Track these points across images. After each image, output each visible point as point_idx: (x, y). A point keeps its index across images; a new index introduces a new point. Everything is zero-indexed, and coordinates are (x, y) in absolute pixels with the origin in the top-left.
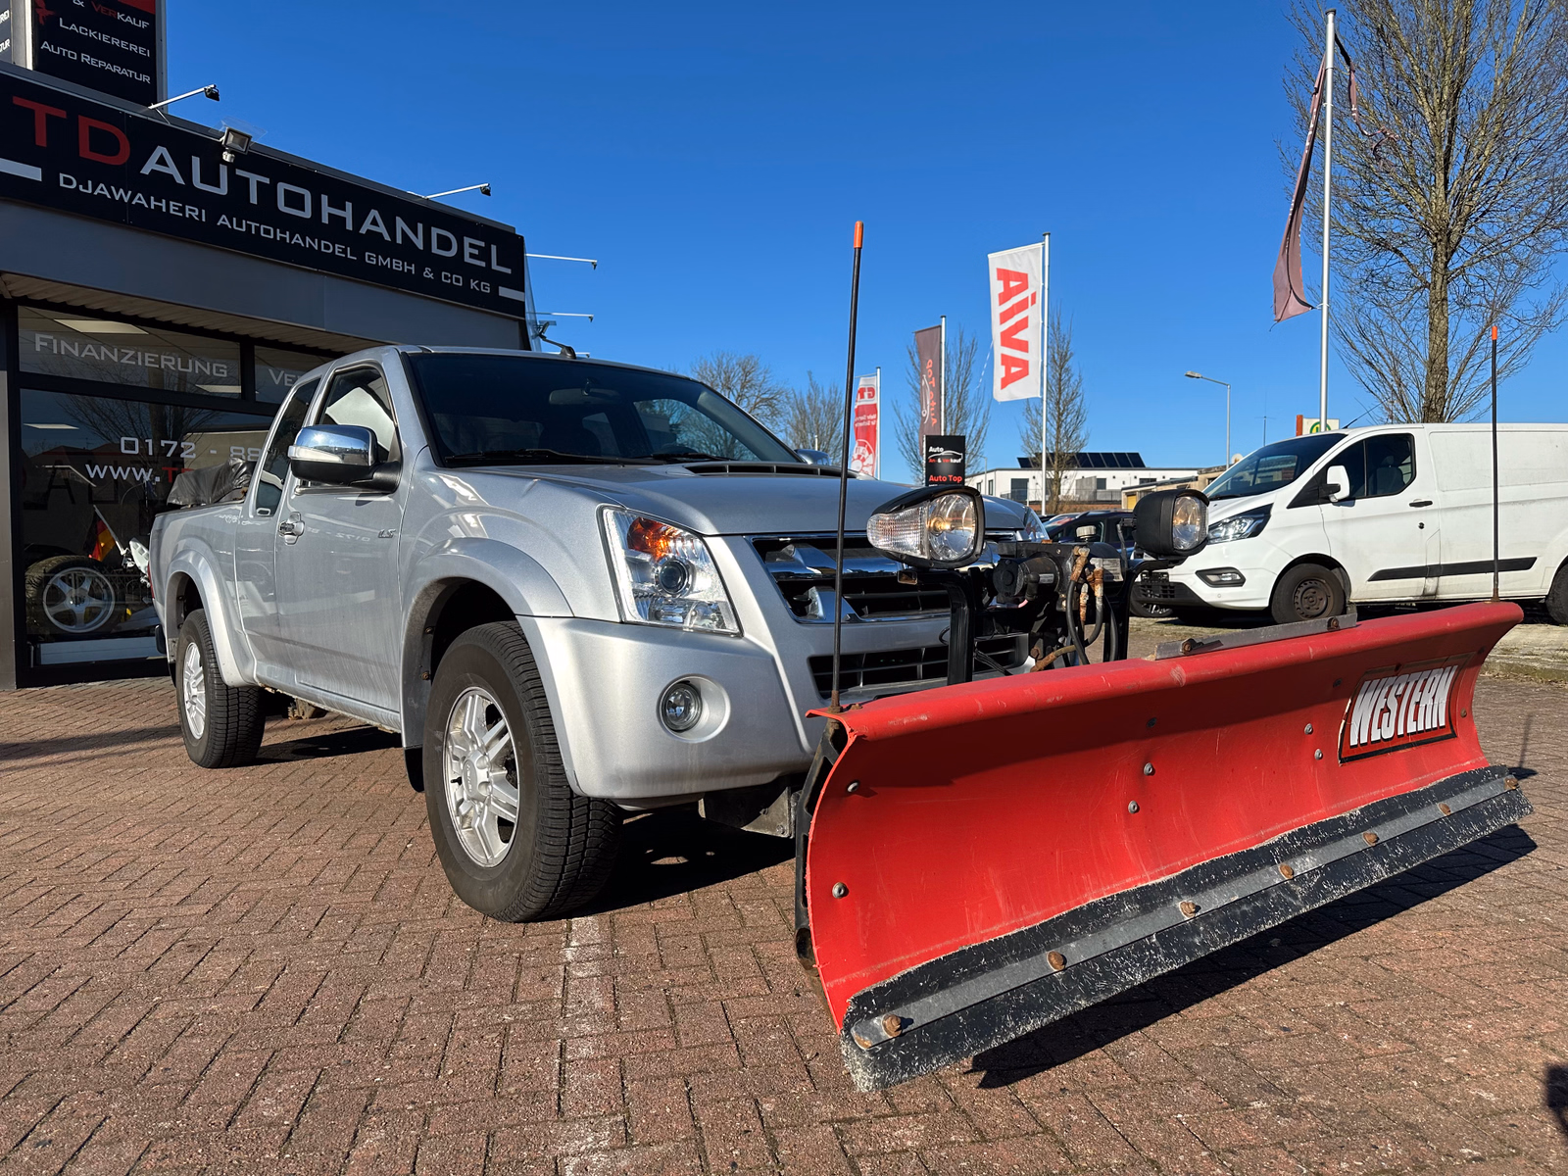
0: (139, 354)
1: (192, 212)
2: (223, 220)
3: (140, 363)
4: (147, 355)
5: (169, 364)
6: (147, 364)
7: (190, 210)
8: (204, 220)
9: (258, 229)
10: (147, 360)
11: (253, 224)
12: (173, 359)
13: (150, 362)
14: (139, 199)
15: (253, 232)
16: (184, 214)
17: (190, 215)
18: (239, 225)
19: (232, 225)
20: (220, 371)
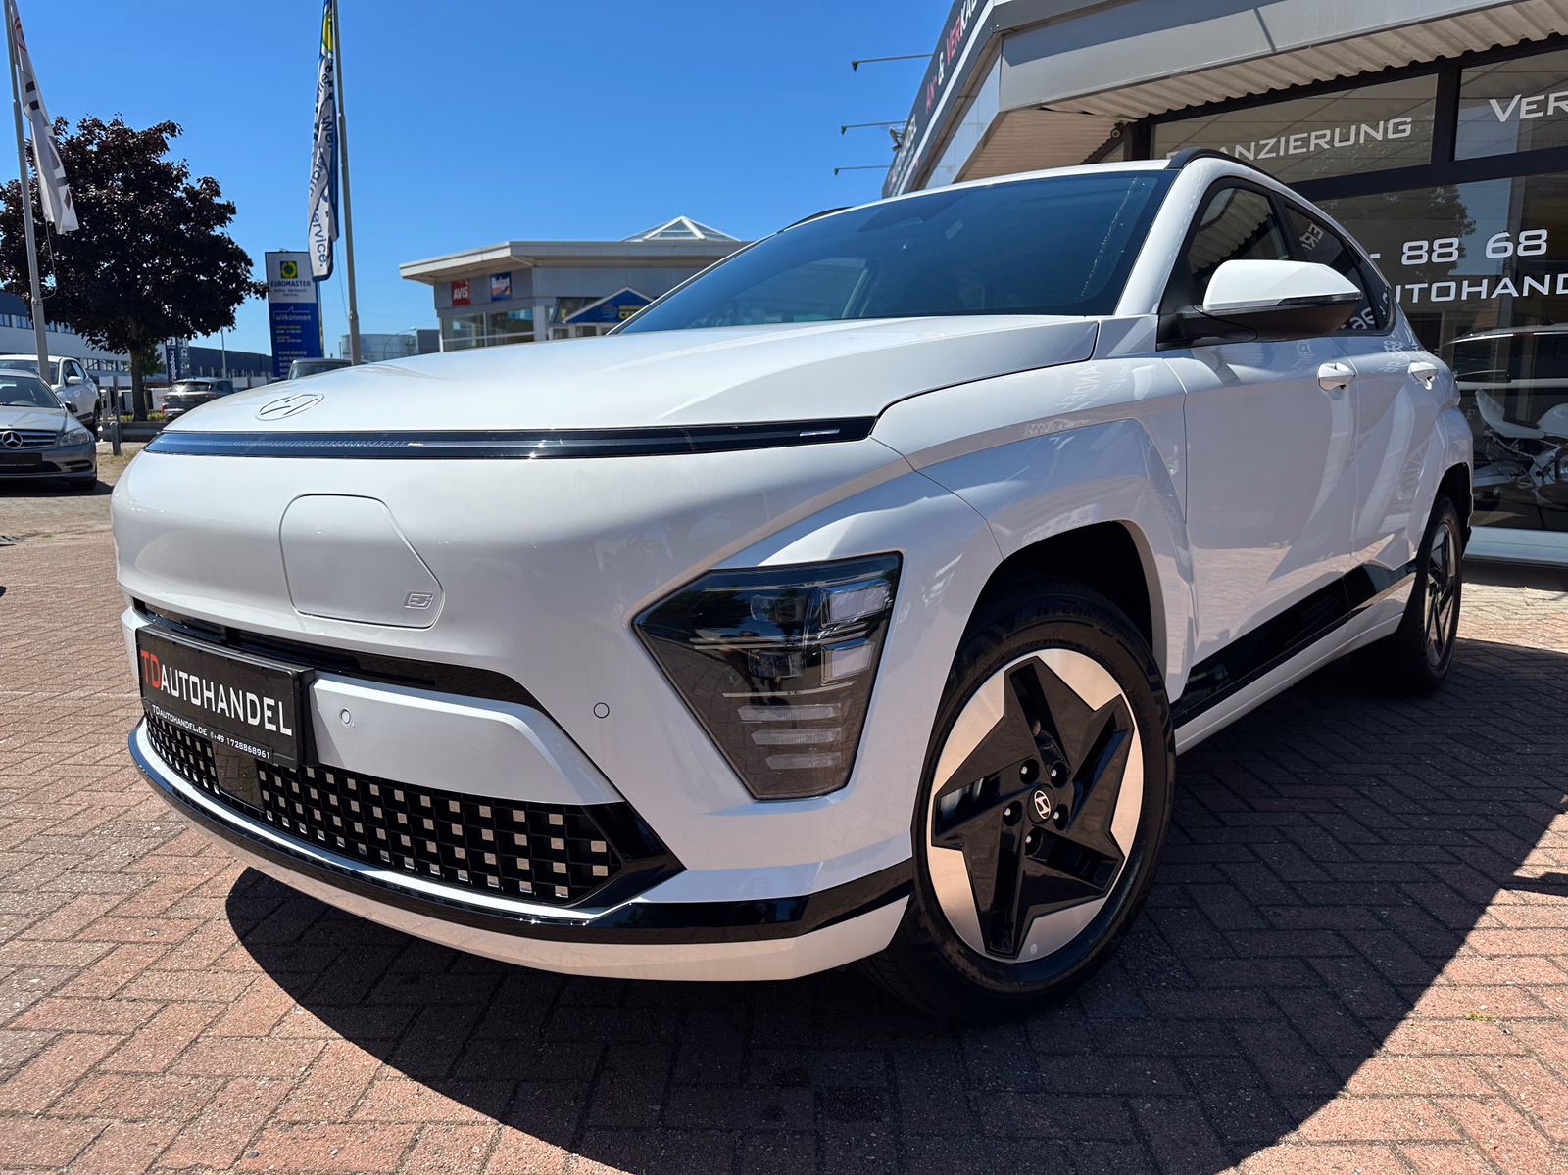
0: (1283, 139)
3: (1282, 153)
4: (1292, 138)
5: (1321, 142)
6: (1291, 151)
10: (1292, 144)
12: (1328, 132)
13: (1295, 147)
20: (1401, 128)
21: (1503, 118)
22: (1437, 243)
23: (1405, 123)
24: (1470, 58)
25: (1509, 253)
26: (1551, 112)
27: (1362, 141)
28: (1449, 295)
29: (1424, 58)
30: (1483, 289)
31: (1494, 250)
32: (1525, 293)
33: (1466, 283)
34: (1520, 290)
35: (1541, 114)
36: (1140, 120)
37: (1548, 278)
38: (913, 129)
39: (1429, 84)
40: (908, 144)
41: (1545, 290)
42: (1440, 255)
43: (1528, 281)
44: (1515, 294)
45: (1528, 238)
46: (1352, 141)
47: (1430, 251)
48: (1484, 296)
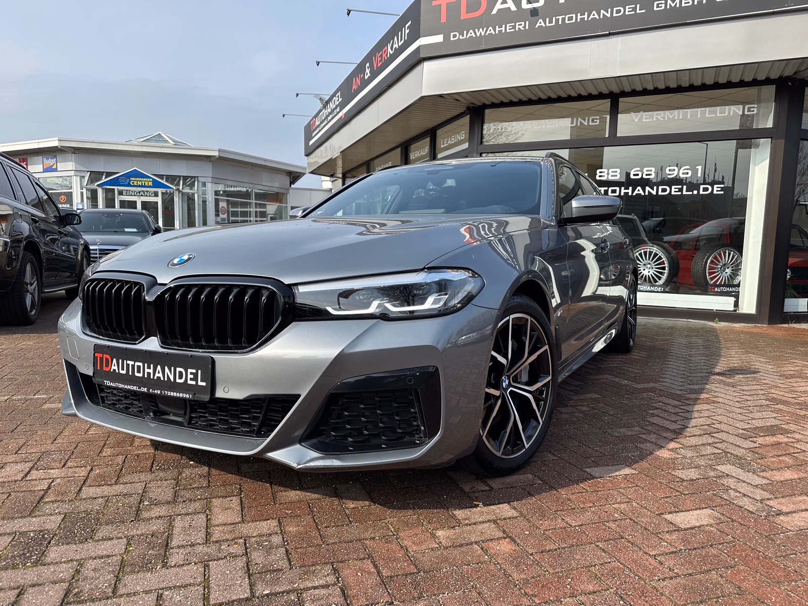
1: (520, 26)
2: (540, 23)
7: (519, 25)
8: (527, 28)
9: (564, 19)
11: (560, 18)
14: (491, 30)
15: (560, 23)
16: (515, 29)
17: (519, 28)
18: (551, 22)
19: (545, 23)
20: (595, 121)
21: (636, 120)
22: (611, 170)
23: (597, 119)
24: (624, 94)
25: (639, 177)
26: (654, 120)
27: (579, 125)
28: (616, 193)
29: (605, 91)
30: (630, 191)
31: (634, 175)
32: (647, 194)
33: (623, 188)
34: (644, 192)
35: (651, 120)
36: (479, 106)
37: (655, 188)
38: (337, 100)
39: (606, 104)
40: (332, 105)
41: (654, 193)
42: (612, 176)
43: (648, 189)
44: (643, 194)
45: (647, 171)
46: (574, 125)
47: (608, 174)
48: (630, 194)
